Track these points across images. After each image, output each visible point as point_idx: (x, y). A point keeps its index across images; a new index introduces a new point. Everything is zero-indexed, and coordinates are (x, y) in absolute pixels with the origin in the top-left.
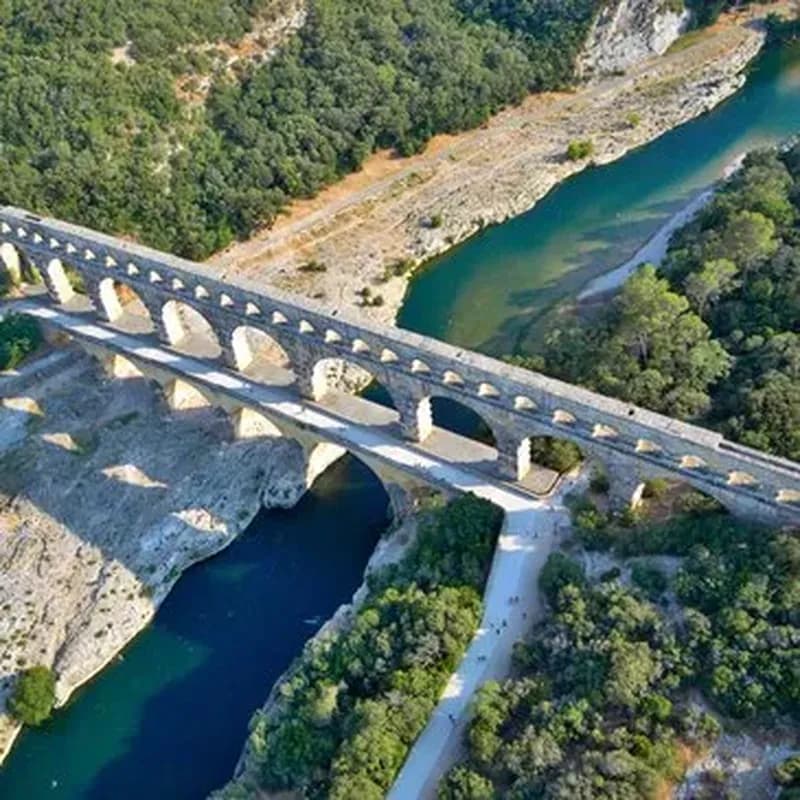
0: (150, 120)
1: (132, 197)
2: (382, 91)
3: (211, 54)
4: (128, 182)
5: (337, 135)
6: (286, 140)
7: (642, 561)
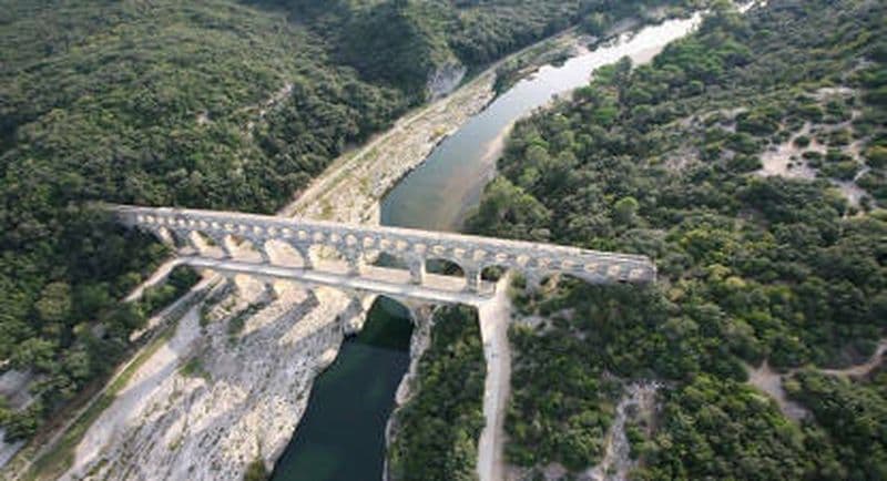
0: (227, 149)
1: (229, 190)
2: (341, 116)
3: (251, 111)
4: (224, 183)
5: (325, 141)
6: (301, 147)
7: (554, 315)
